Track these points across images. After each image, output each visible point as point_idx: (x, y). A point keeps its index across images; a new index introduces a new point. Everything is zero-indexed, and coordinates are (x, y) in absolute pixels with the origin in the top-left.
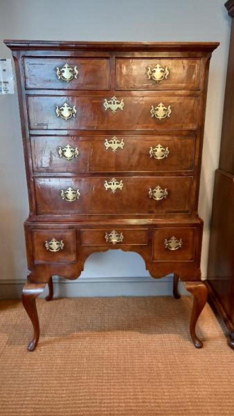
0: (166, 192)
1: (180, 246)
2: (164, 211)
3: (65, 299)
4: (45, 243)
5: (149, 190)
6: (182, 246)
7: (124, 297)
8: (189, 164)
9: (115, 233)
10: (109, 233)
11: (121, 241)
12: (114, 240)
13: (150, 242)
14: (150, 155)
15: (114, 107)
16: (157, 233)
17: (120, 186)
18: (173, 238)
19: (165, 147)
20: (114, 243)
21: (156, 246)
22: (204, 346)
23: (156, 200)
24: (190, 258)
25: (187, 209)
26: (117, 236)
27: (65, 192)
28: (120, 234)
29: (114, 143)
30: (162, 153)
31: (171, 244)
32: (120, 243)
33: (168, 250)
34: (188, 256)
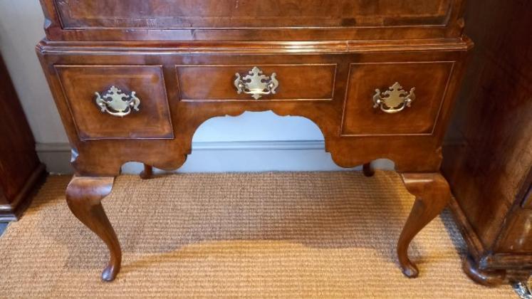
1: (409, 105)
2: (381, 20)
3: (175, 175)
4: (96, 96)
6: (412, 103)
7: (276, 173)
9: (259, 74)
10: (243, 75)
11: (274, 92)
12: (257, 90)
13: (339, 95)
16: (358, 74)
18: (396, 86)
20: (256, 97)
21: (351, 104)
22: (420, 274)
24: (425, 128)
25: (440, 12)
26: (263, 81)
28: (269, 75)
31: (387, 100)
32: (270, 96)
33: (378, 112)
34: (422, 124)
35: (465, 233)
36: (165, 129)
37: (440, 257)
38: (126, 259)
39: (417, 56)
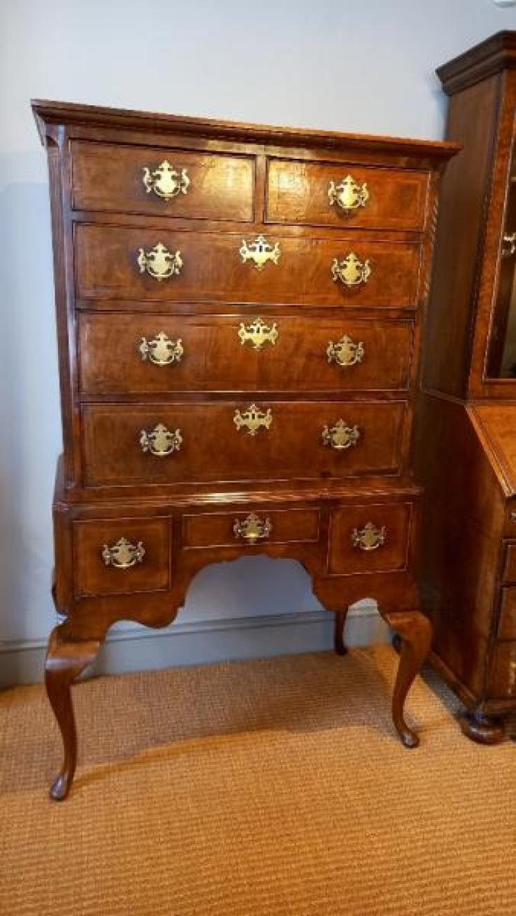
0: (357, 434)
2: (351, 472)
4: (103, 549)
5: (324, 429)
6: (385, 540)
8: (400, 375)
9: (255, 520)
10: (242, 520)
11: (267, 534)
12: (253, 534)
13: (324, 536)
14: (327, 357)
15: (260, 257)
16: (338, 516)
17: (266, 422)
19: (356, 342)
20: (252, 541)
21: (334, 544)
22: (421, 743)
23: (337, 450)
24: (398, 565)
25: (394, 465)
26: (259, 525)
27: (149, 436)
28: (264, 520)
29: (258, 332)
30: (351, 354)
31: (364, 539)
32: (264, 540)
33: (358, 550)
34: (396, 561)
35: (455, 690)
36: (164, 578)
37: (437, 725)
38: (79, 773)
39: (380, 499)
